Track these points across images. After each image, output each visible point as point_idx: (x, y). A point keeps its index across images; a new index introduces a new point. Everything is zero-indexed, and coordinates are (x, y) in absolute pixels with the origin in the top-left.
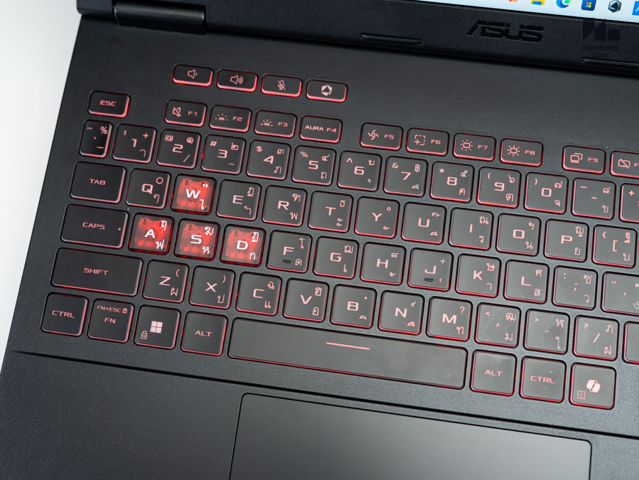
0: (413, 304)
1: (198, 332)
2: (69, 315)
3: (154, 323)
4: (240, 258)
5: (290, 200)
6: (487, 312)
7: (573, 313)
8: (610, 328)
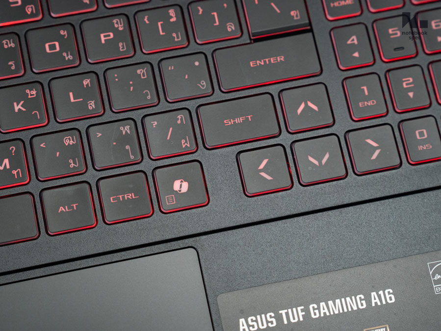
6: (41, 144)
7: (137, 115)
8: (181, 118)
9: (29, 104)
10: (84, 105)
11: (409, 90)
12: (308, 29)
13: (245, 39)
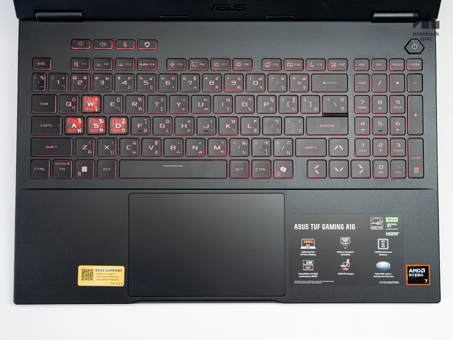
0: (200, 143)
1: (104, 169)
2: (43, 169)
3: (83, 168)
4: (118, 132)
5: (138, 101)
6: (233, 142)
7: (272, 137)
8: (289, 142)
9: (232, 125)
10: (253, 130)
11: (380, 148)
12: (346, 115)
13: (321, 115)
